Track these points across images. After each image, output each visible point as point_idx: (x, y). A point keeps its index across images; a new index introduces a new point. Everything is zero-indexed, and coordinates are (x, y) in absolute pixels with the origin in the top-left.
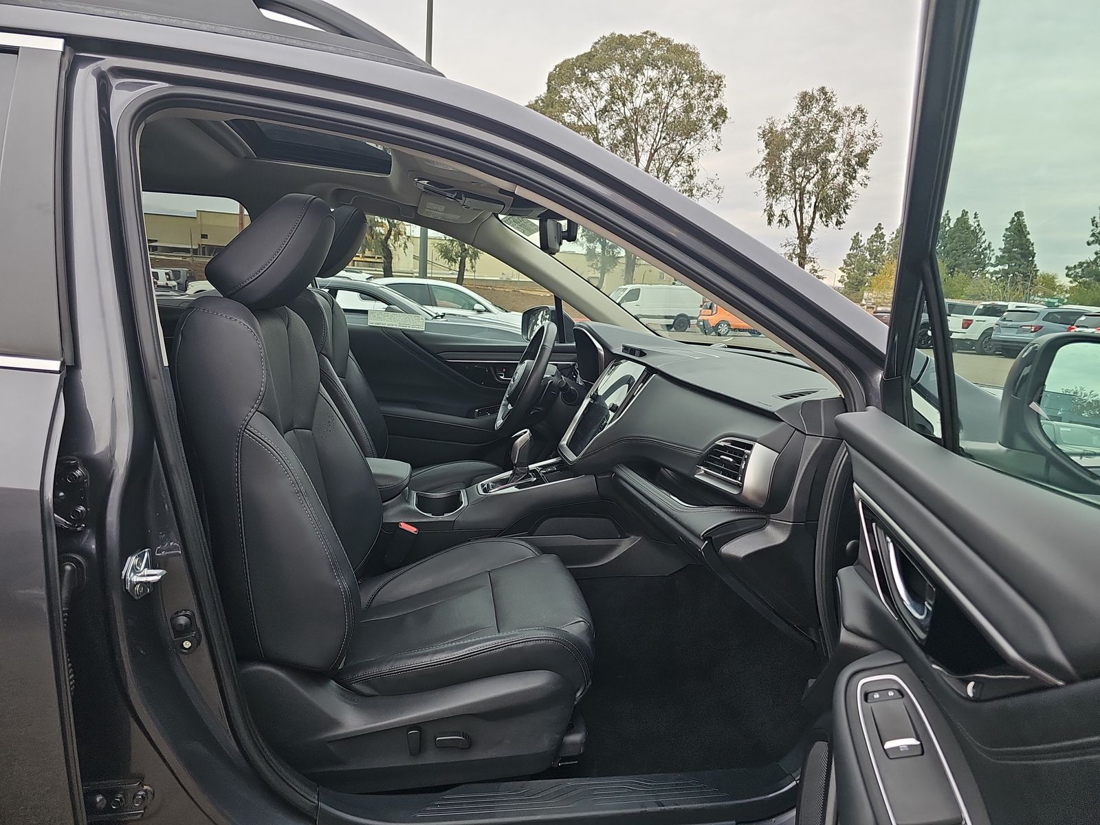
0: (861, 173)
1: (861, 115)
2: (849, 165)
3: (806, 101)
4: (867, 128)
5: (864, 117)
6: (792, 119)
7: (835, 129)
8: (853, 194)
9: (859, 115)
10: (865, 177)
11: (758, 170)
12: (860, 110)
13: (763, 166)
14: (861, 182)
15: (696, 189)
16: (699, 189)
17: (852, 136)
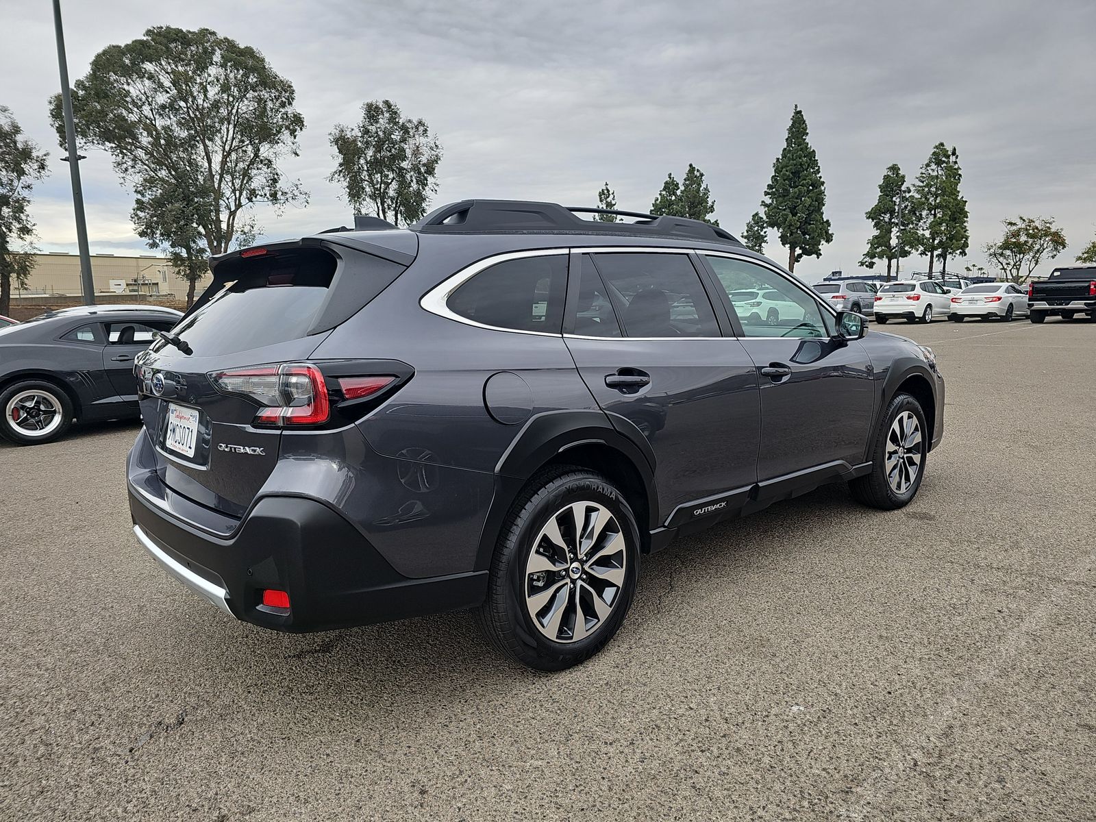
0: (430, 179)
1: (422, 128)
2: (420, 173)
3: (372, 112)
4: (430, 140)
5: (426, 131)
6: (362, 129)
7: (404, 140)
8: (427, 199)
9: (421, 129)
10: (435, 184)
11: (336, 176)
12: (420, 123)
13: (341, 171)
14: (432, 188)
15: (280, 193)
16: (284, 194)
17: (418, 147)
